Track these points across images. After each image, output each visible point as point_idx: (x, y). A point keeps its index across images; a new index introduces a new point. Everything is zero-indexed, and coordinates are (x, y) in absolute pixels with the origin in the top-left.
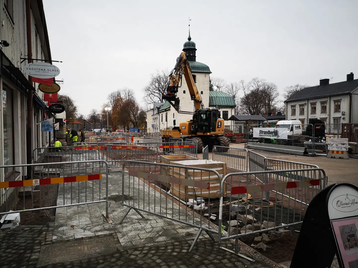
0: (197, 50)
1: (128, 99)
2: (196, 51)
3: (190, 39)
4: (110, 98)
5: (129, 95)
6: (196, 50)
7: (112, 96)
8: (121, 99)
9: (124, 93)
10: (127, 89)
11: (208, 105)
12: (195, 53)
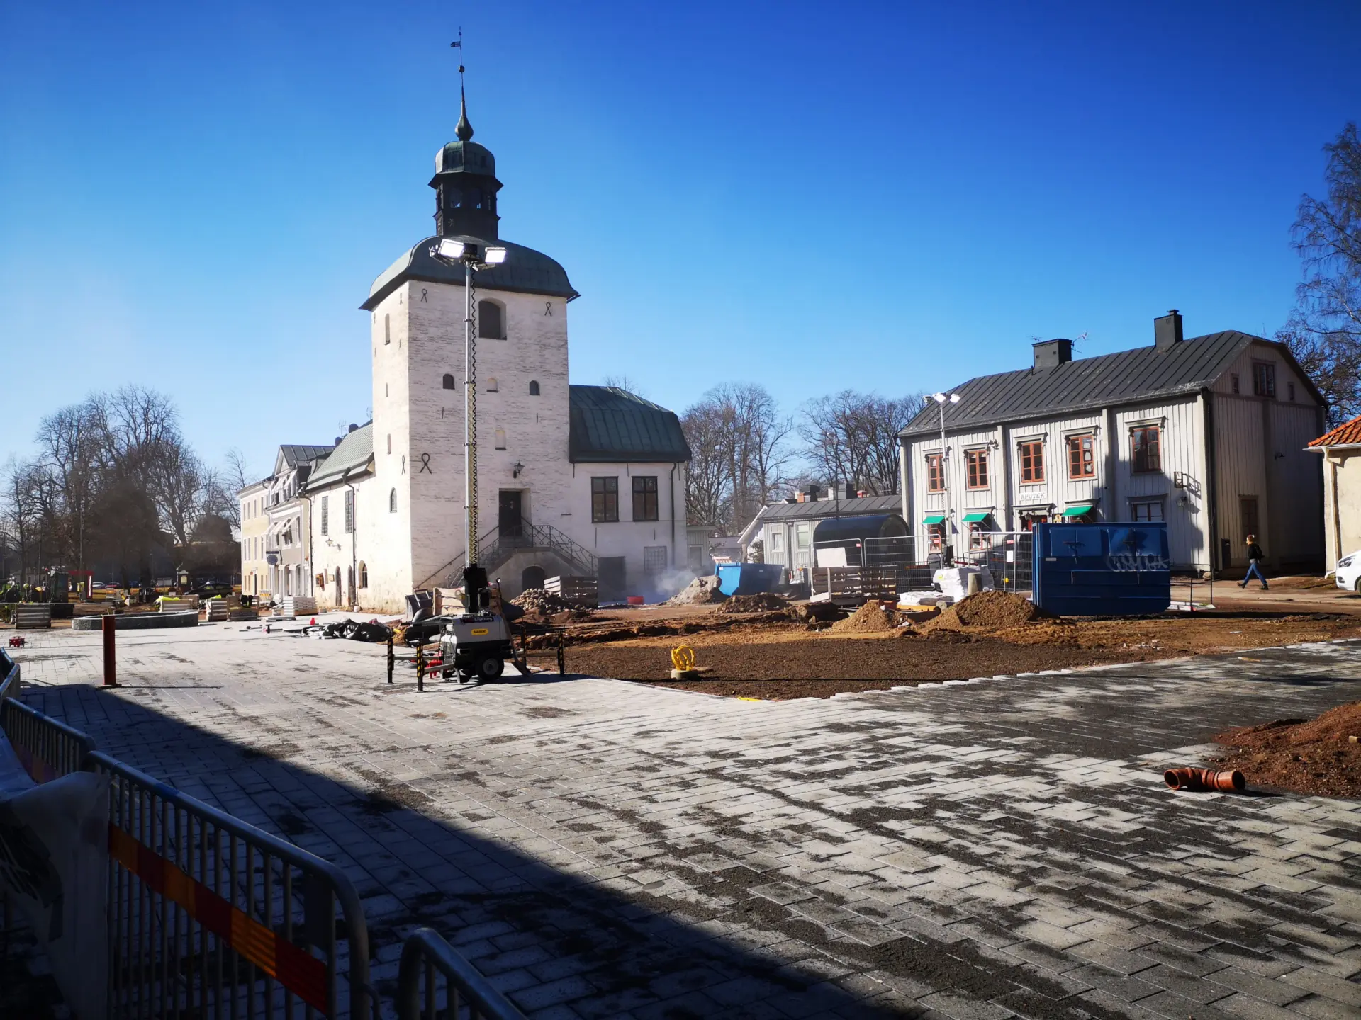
0: (501, 185)
1: (143, 436)
2: (499, 194)
3: (466, 132)
4: (54, 436)
5: (151, 419)
6: (499, 185)
7: (62, 423)
8: (109, 438)
9: (124, 412)
10: (140, 394)
11: (565, 447)
12: (494, 200)
